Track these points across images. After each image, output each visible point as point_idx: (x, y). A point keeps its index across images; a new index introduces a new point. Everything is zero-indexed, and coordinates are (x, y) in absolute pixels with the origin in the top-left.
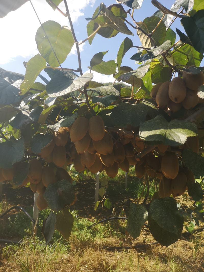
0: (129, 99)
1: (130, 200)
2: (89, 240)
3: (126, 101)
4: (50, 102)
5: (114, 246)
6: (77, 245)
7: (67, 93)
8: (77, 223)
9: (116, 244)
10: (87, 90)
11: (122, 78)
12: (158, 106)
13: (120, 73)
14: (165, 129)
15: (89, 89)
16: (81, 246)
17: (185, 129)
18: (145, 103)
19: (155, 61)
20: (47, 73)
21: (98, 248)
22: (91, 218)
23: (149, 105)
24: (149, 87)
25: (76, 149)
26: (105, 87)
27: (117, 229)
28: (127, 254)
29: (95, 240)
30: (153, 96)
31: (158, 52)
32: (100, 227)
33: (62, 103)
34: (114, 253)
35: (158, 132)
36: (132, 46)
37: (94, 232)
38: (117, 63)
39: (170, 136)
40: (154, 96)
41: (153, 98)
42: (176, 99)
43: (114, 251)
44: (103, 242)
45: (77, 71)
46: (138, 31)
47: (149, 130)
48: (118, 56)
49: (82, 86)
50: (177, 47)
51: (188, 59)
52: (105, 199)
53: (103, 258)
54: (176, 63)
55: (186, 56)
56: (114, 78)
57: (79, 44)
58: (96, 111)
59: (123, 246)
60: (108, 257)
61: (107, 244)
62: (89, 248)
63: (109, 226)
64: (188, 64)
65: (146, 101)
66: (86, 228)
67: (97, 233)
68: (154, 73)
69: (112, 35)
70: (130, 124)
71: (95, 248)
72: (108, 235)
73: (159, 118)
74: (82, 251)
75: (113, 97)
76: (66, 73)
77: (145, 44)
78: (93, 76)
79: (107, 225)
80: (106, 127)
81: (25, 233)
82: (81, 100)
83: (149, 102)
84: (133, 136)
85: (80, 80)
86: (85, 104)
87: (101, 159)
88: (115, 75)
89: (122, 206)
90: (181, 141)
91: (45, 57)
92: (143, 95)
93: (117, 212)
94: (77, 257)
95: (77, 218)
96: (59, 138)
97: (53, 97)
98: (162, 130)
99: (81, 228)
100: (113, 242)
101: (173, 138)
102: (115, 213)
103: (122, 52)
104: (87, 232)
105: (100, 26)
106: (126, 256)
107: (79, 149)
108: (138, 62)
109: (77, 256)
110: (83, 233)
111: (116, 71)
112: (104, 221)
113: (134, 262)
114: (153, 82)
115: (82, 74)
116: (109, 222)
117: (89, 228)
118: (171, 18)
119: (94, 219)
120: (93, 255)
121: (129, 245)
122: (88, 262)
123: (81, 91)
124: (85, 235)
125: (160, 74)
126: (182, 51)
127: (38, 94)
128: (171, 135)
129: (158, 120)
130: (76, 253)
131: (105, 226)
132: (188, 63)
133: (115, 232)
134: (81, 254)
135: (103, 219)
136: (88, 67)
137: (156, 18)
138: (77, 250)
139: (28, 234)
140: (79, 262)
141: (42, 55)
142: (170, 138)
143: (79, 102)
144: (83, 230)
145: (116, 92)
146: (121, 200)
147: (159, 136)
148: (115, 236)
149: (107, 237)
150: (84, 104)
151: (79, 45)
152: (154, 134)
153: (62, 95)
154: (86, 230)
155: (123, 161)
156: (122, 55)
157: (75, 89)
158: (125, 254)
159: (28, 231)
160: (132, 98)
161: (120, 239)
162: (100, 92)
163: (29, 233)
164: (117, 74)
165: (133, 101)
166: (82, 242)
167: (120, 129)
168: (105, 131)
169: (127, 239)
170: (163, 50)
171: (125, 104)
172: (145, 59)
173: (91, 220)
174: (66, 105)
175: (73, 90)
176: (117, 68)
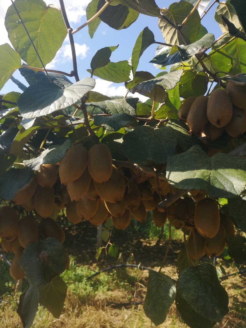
0: (148, 119)
1: (139, 241)
2: (89, 295)
3: (142, 122)
4: (28, 122)
5: (121, 302)
6: (74, 302)
7: (52, 111)
8: (74, 273)
9: (123, 299)
10: (87, 106)
11: (139, 88)
12: (191, 131)
13: (135, 81)
14: (207, 169)
15: (89, 104)
16: (78, 303)
17: (239, 170)
18: (172, 126)
19: (185, 66)
20: (25, 77)
21: (100, 307)
22: (91, 265)
23: (178, 130)
24: (175, 102)
25: (69, 193)
26: (113, 101)
27: (124, 279)
28: (136, 311)
29: (96, 295)
30: (182, 117)
31: (195, 49)
32: (103, 277)
33: (49, 123)
34: (121, 311)
35: (197, 174)
36: (153, 41)
37: (96, 284)
38: (131, 65)
39: (216, 181)
40: (184, 117)
41: (182, 119)
42: (218, 122)
43: (120, 309)
44: (107, 297)
45: (71, 75)
46: (160, 23)
47: (183, 170)
48: (133, 54)
49: (77, 101)
50: (218, 46)
51: (233, 65)
52: (109, 245)
53: (106, 318)
54: (214, 70)
55: (230, 60)
56: (127, 88)
57: (72, 32)
58: (99, 135)
59: (132, 302)
60: (113, 317)
61: (111, 299)
62: (88, 306)
63: (114, 275)
64: (232, 72)
65: (173, 123)
66: (86, 279)
67: (99, 285)
68: (182, 83)
69: (123, 26)
70: (151, 159)
71: (97, 305)
72: (114, 287)
73: (196, 150)
74: (80, 310)
75: (126, 117)
76: (54, 79)
77: (170, 41)
78: (95, 83)
79: (111, 274)
80: (114, 160)
81: (6, 288)
82: (77, 119)
83: (177, 125)
84: (155, 175)
85: (74, 90)
86: (84, 125)
87: (106, 205)
88: (127, 83)
89: (131, 248)
90: (235, 190)
91: (20, 53)
92: (165, 113)
93: (124, 257)
94: (73, 319)
95: (74, 266)
96: (44, 175)
97: (29, 118)
98: (203, 170)
99: (79, 279)
100: (119, 296)
101: (222, 184)
102: (121, 260)
103: (139, 49)
104: (86, 285)
105: (107, 3)
106: (136, 315)
107: (73, 194)
108: (160, 66)
109: (73, 317)
110: (82, 285)
111: (130, 77)
112: (108, 270)
113: (145, 322)
114: (181, 96)
115: (77, 80)
116: (115, 270)
117: (89, 279)
118: (203, 7)
119: (96, 266)
120: (95, 316)
121: (139, 300)
122: (87, 324)
123: (77, 107)
124: (84, 288)
125: (191, 85)
126: (224, 52)
127: (13, 109)
128: (218, 180)
129: (194, 154)
130: (72, 313)
131: (110, 275)
132: (231, 70)
133: (122, 283)
134: (78, 313)
135: (107, 267)
136: (88, 70)
137: (186, 4)
138: (74, 308)
139: (10, 289)
140: (76, 325)
141: (16, 50)
142: (217, 186)
143: (74, 123)
144: (82, 282)
145: (130, 110)
146: (130, 241)
147: (199, 181)
148: (122, 289)
149: (112, 290)
150: (82, 125)
151: (73, 34)
152: (191, 178)
153: (43, 115)
154: (86, 282)
155: (137, 208)
156: (139, 53)
157: (66, 105)
158: (134, 311)
159: (10, 285)
160: (152, 118)
161: (128, 292)
162: (106, 109)
163: (11, 287)
164: (130, 82)
165: (154, 122)
166: (80, 298)
167: (135, 164)
168: (113, 166)
169: (136, 292)
170: (203, 47)
171: (143, 128)
172: (173, 62)
173: (92, 268)
174: (55, 126)
175: (62, 107)
176: (131, 73)
